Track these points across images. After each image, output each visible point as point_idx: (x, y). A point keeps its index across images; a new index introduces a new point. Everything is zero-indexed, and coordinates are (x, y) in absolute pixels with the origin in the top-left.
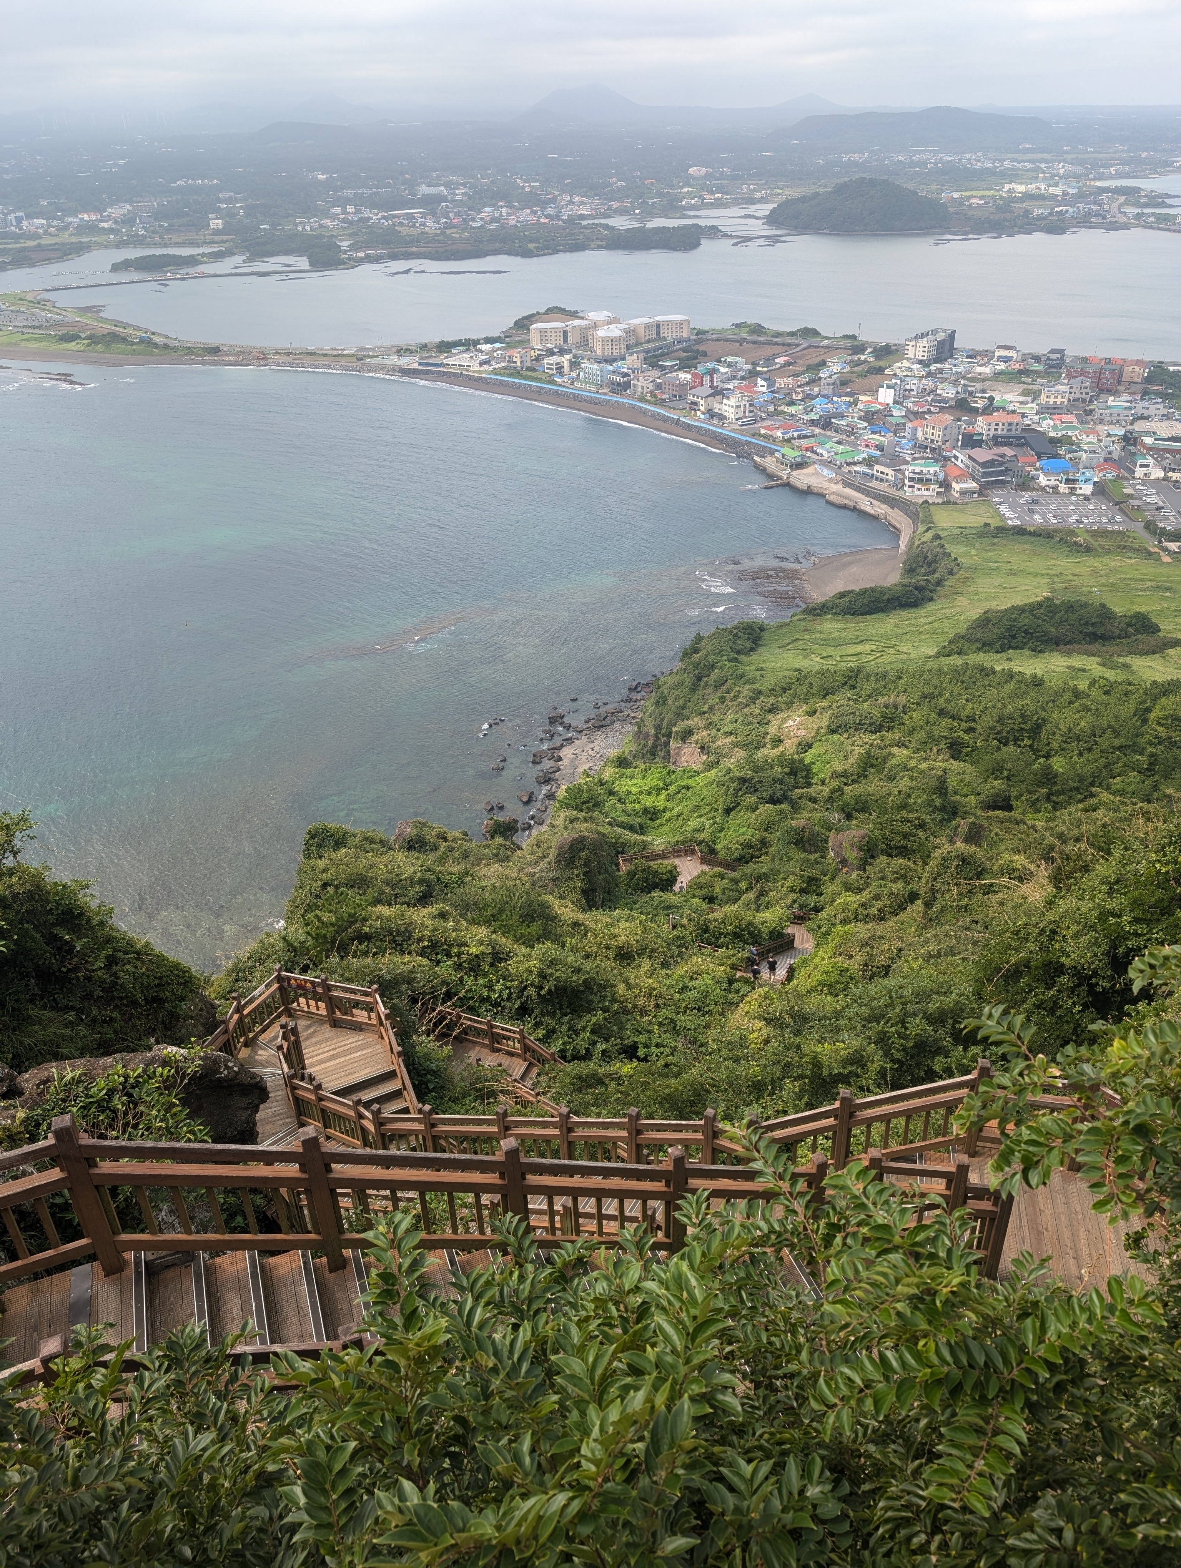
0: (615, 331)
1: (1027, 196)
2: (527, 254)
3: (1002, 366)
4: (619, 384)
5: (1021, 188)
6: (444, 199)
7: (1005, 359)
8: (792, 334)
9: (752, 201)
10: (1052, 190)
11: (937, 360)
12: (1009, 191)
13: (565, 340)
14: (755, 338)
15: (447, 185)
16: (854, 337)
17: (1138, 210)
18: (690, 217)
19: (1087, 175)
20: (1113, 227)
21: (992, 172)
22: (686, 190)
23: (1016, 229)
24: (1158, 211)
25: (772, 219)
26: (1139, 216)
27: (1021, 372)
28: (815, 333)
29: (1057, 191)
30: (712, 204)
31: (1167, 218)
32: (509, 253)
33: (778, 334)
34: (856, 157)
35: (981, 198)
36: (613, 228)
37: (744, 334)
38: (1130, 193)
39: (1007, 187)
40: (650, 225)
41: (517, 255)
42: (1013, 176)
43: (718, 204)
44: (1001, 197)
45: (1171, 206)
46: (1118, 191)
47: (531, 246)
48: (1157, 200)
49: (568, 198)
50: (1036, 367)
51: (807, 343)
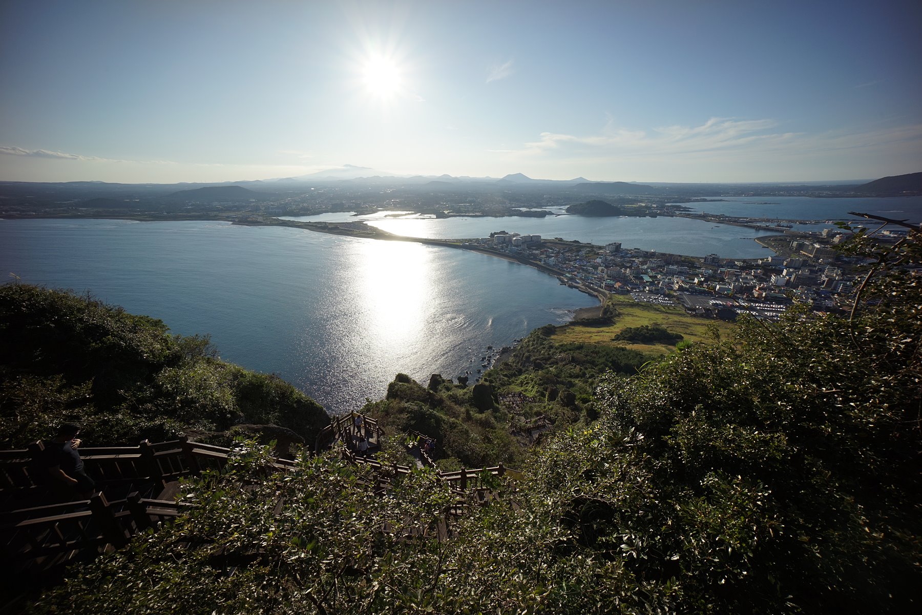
1: (646, 207)
2: (496, 217)
4: (518, 253)
5: (644, 205)
8: (571, 242)
10: (653, 205)
11: (615, 252)
12: (639, 205)
13: (504, 240)
14: (560, 242)
17: (680, 212)
18: (543, 209)
20: (672, 216)
23: (641, 216)
24: (687, 212)
25: (568, 211)
26: (681, 213)
28: (578, 242)
29: (655, 206)
30: (550, 205)
31: (689, 215)
32: (491, 216)
33: (567, 241)
35: (631, 206)
36: (521, 211)
37: (557, 241)
38: (678, 208)
40: (532, 210)
41: (493, 217)
43: (552, 205)
45: (690, 211)
46: (674, 206)
47: (497, 215)
48: (685, 209)
51: (576, 244)
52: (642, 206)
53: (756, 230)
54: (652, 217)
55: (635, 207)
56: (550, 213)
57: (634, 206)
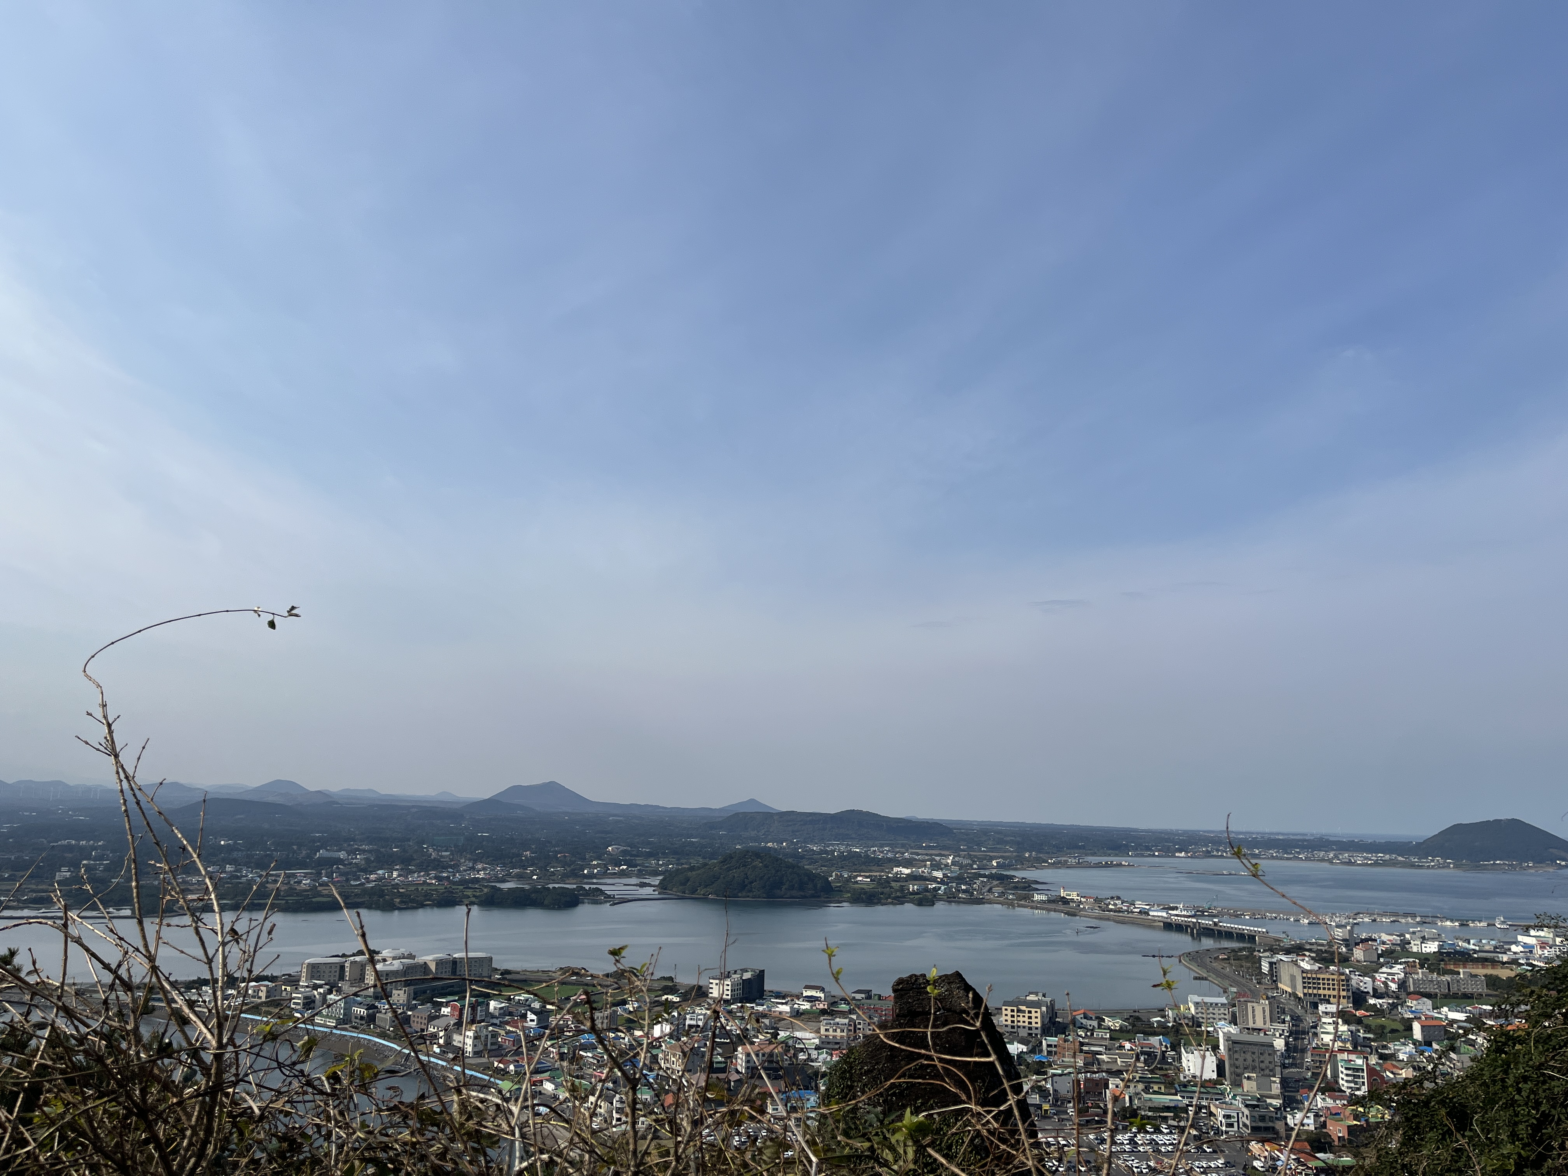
0: (396, 965)
1: (912, 878)
3: (806, 1006)
4: (362, 1018)
5: (907, 871)
6: (340, 861)
7: (810, 999)
8: (607, 973)
9: (655, 873)
10: (935, 874)
11: (740, 999)
12: (897, 873)
15: (350, 852)
16: (671, 979)
19: (971, 866)
20: (980, 902)
21: (890, 860)
22: (595, 862)
23: (890, 900)
24: (1021, 892)
25: (663, 887)
27: (823, 1012)
29: (939, 874)
30: (615, 874)
32: (371, 907)
35: (867, 877)
36: (500, 889)
37: (559, 976)
39: (895, 870)
40: (537, 887)
42: (907, 864)
43: (622, 875)
44: (888, 877)
46: (991, 877)
49: (471, 865)
50: (844, 1007)
52: (896, 879)
53: (1192, 935)
54: (920, 903)
55: (881, 877)
56: (597, 897)
57: (879, 874)
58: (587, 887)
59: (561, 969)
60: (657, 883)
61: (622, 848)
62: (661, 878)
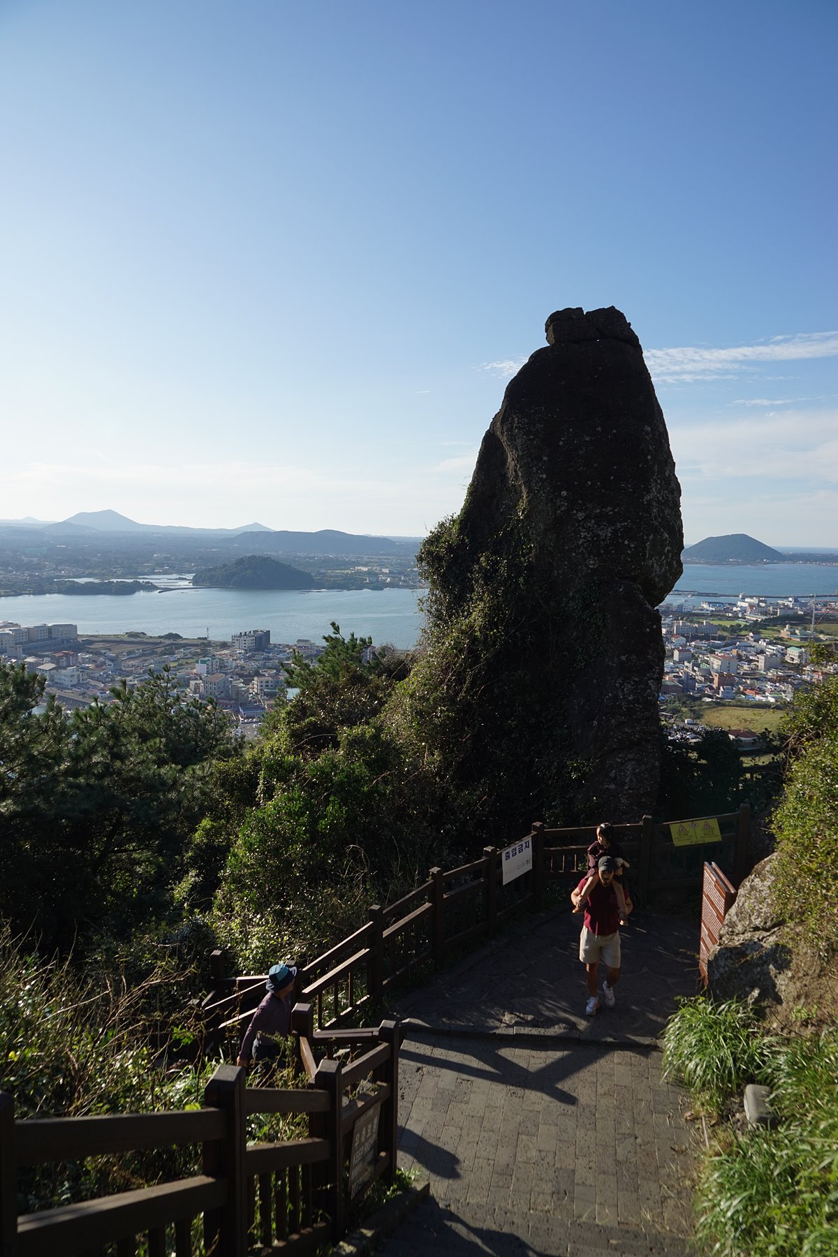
0: (7, 630)
1: (369, 573)
5: (365, 569)
9: (190, 572)
10: (383, 570)
11: (253, 650)
12: (358, 570)
14: (133, 639)
16: (205, 638)
18: (140, 579)
22: (145, 565)
23: (353, 587)
25: (196, 580)
28: (177, 636)
29: (386, 571)
30: (159, 573)
33: (151, 637)
34: (273, 554)
35: (339, 573)
36: (77, 583)
37: (126, 638)
39: (357, 568)
43: (165, 573)
44: (351, 573)
49: (54, 566)
51: (168, 642)
52: (360, 572)
54: (374, 589)
55: (347, 573)
56: (150, 587)
57: (345, 572)
58: (141, 581)
59: (127, 633)
60: (191, 578)
61: (164, 555)
62: (194, 574)
